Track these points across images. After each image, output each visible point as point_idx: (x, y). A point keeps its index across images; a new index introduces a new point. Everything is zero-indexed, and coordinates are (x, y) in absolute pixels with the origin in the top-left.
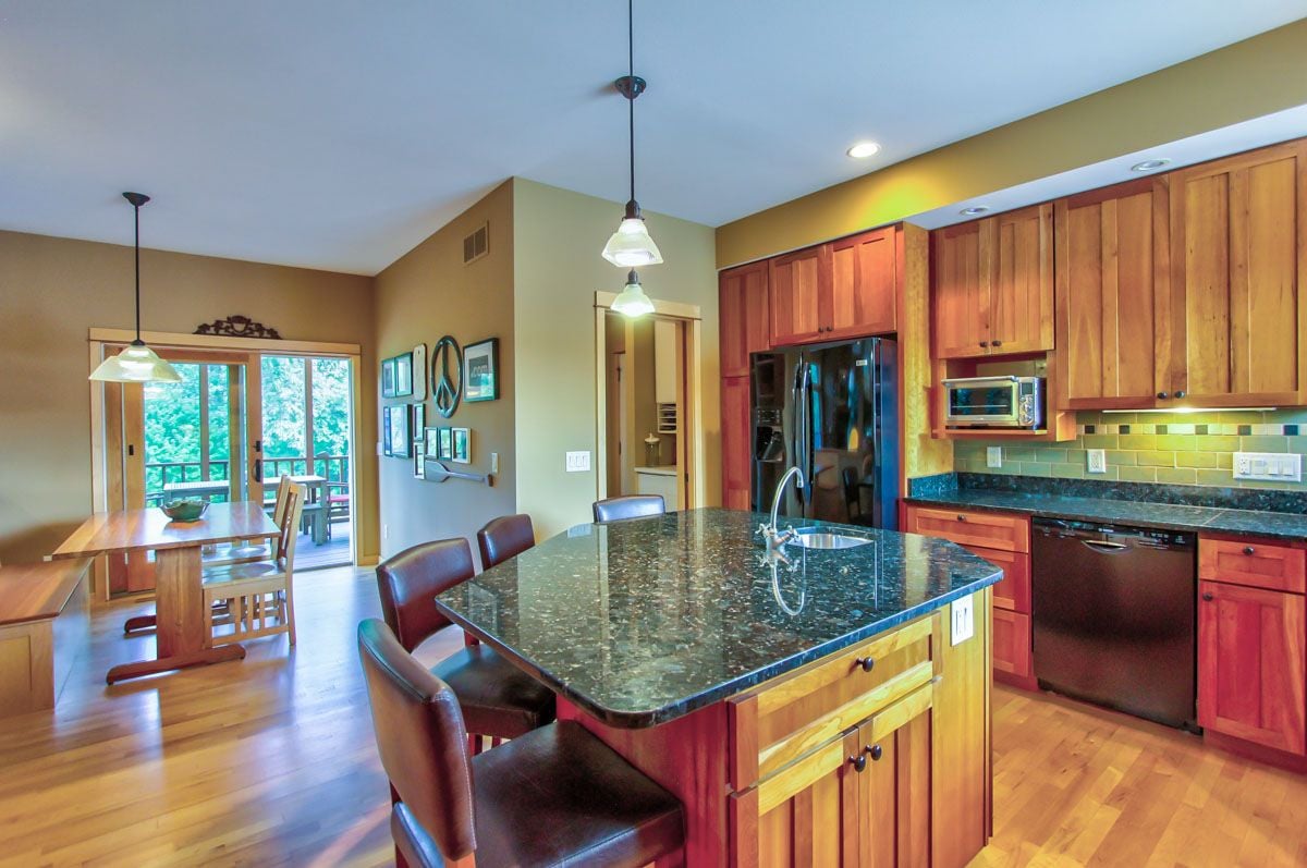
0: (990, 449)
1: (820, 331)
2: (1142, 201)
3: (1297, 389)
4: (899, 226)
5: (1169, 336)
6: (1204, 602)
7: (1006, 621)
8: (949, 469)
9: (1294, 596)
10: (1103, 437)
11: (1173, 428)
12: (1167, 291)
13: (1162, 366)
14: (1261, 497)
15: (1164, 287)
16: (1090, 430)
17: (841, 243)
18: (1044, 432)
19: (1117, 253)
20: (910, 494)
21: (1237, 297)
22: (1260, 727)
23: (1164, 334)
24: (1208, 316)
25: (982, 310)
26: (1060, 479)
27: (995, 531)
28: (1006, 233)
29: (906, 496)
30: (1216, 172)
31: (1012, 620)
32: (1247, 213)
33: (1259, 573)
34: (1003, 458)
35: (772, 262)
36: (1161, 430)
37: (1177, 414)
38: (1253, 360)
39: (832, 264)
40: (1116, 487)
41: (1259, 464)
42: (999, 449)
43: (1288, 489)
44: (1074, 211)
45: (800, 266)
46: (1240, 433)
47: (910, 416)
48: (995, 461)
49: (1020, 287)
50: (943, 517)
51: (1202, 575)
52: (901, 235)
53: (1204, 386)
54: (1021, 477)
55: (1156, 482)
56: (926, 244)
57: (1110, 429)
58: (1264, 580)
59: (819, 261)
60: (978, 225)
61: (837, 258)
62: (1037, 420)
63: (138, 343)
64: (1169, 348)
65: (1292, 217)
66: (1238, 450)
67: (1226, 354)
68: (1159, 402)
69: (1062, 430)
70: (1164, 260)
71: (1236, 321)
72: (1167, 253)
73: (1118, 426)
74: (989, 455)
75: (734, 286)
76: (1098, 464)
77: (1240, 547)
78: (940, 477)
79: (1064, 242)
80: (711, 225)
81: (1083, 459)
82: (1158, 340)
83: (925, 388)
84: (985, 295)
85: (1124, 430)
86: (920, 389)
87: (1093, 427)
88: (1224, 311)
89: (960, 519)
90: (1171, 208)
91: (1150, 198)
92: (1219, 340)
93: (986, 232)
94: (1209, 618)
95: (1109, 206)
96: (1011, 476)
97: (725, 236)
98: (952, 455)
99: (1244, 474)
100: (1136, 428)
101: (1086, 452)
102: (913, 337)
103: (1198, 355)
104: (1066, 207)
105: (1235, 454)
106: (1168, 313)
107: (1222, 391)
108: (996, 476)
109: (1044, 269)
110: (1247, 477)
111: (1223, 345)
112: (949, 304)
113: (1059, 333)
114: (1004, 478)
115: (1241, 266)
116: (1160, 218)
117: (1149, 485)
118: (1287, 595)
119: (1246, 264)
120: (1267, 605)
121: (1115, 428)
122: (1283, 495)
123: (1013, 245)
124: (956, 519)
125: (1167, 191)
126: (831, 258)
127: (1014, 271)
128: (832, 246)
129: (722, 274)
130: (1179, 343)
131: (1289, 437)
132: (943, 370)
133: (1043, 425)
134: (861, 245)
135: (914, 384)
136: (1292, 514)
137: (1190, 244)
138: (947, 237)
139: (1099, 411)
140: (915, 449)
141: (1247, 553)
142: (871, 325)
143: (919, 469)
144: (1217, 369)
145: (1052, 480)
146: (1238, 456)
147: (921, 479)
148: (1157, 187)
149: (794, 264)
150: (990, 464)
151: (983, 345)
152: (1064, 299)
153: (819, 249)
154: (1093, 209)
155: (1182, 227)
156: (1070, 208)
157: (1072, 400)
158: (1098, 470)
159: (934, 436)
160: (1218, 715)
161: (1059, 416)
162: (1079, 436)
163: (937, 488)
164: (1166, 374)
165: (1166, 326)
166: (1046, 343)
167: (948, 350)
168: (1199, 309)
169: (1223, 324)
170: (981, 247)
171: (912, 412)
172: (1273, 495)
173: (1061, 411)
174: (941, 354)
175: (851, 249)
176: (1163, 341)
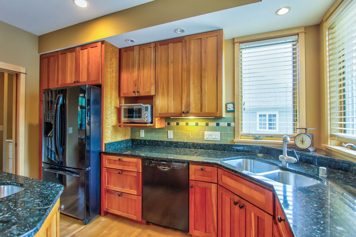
0: (141, 130)
1: (75, 82)
2: (179, 45)
3: (217, 111)
4: (103, 42)
5: (186, 92)
6: (191, 188)
7: (134, 199)
8: (128, 137)
9: (214, 184)
10: (172, 126)
11: (189, 123)
12: (186, 76)
13: (184, 102)
14: (211, 146)
15: (185, 75)
16: (169, 124)
17: (84, 47)
18: (152, 125)
19: (173, 62)
20: (105, 150)
21: (203, 80)
22: (206, 232)
23: (185, 91)
24: (196, 86)
25: (134, 79)
26: (160, 141)
27: (131, 164)
28: (142, 52)
29: (104, 151)
30: (198, 38)
31: (136, 199)
32: (206, 52)
33: (205, 176)
34: (145, 134)
35: (59, 52)
36: (187, 124)
37: (189, 119)
38: (207, 101)
39: (80, 55)
40: (175, 143)
41: (210, 135)
42: (144, 130)
43: (217, 143)
44: (161, 46)
45: (69, 55)
46: (206, 125)
47: (107, 118)
48: (142, 135)
49: (146, 71)
50: (115, 159)
51: (190, 178)
52: (103, 46)
53: (195, 109)
54: (150, 140)
55: (186, 141)
56: (118, 53)
57: (174, 124)
58: (206, 179)
59: (76, 53)
60: (134, 48)
61: (82, 53)
62: (150, 120)
64: (186, 96)
65: (216, 55)
66: (206, 131)
67: (200, 99)
68: (183, 115)
69: (158, 125)
70: (185, 66)
71: (203, 87)
72: (186, 64)
73: (176, 123)
74: (141, 133)
75: (46, 61)
76: (171, 135)
77: (200, 167)
78: (122, 141)
79: (158, 57)
80: (37, 35)
81: (167, 134)
82: (183, 93)
83: (116, 108)
84: (135, 74)
85: (178, 124)
86: (113, 108)
87: (169, 123)
88: (200, 84)
89: (119, 160)
90: (187, 49)
91: (181, 44)
92: (199, 94)
93: (136, 51)
94: (192, 194)
95: (171, 45)
96: (147, 140)
97: (42, 39)
98: (130, 132)
99: (207, 138)
101: (168, 131)
102: (109, 87)
103: (193, 99)
104: (159, 44)
105: (205, 132)
106: (186, 84)
107: (199, 112)
108: (143, 140)
109: (152, 66)
110: (208, 139)
111: (199, 95)
112: (125, 76)
113: (156, 89)
114: (145, 141)
115: (204, 69)
116: (184, 51)
117: (184, 142)
118: (212, 184)
119: (205, 69)
120: (208, 188)
121: (175, 123)
122: (215, 145)
123: (144, 57)
124: (118, 159)
125: (186, 42)
126: (80, 53)
127: (144, 66)
128: (80, 48)
129: (41, 56)
130: (188, 95)
131: (217, 127)
132: (123, 101)
133: (152, 123)
134: (90, 48)
135: (109, 106)
136: (218, 151)
137: (192, 61)
138: (125, 52)
139: (169, 117)
140: (110, 132)
141: (202, 169)
142: (92, 81)
143: (112, 139)
144: (198, 104)
145: (158, 141)
146: (206, 133)
147: (112, 143)
148: (183, 41)
149: (67, 53)
150: (141, 136)
151: (134, 92)
152: (158, 77)
153: (76, 48)
154: (166, 46)
155: (190, 55)
156: (160, 45)
157: (160, 113)
158: (171, 138)
159: (120, 126)
160: (195, 229)
161: (156, 119)
162: (166, 126)
163: (121, 146)
164: (185, 105)
165: (185, 88)
166: (153, 93)
167: (124, 94)
168: (194, 83)
169: (200, 88)
170: (134, 56)
171: (108, 117)
172: (214, 145)
173: (157, 117)
174: (122, 95)
175: (86, 50)
176: (184, 93)
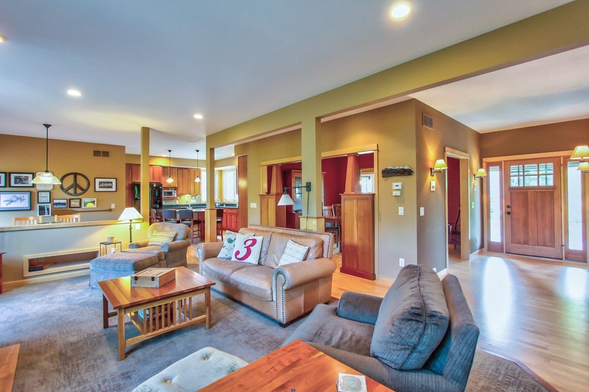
13: (189, 190)
63: (47, 171)
76: (177, 203)
85: (180, 198)
93: (169, 169)
100: (182, 197)
109: (176, 176)
123: (172, 172)
127: (172, 175)
134: (154, 167)
151: (168, 185)
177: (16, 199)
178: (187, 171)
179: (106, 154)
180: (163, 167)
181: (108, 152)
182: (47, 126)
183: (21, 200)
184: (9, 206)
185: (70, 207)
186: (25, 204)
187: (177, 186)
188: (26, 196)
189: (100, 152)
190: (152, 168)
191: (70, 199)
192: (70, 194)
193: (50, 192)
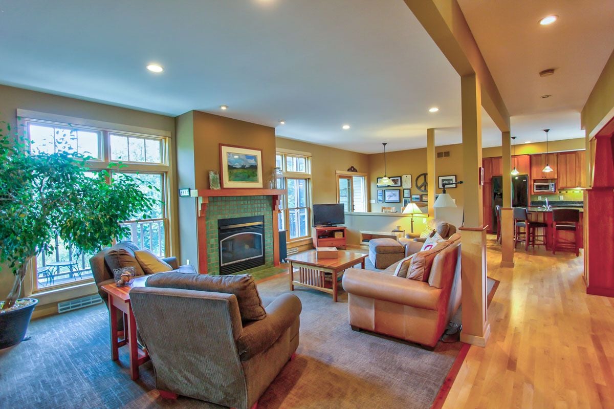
4: (528, 155)
10: (563, 194)
11: (575, 192)
13: (577, 182)
16: (560, 192)
28: (547, 157)
40: (564, 202)
57: (564, 192)
60: (541, 155)
63: (385, 176)
68: (574, 187)
76: (562, 198)
79: (559, 160)
81: (559, 198)
85: (567, 192)
87: (562, 192)
93: (543, 157)
100: (569, 192)
101: (559, 196)
109: (555, 164)
112: (534, 169)
113: (558, 175)
121: (565, 192)
123: (549, 159)
130: (580, 178)
133: (555, 192)
138: (534, 157)
139: (563, 189)
151: (542, 177)
152: (559, 170)
154: (565, 155)
156: (561, 154)
157: (561, 187)
165: (578, 175)
170: (542, 159)
173: (558, 189)
177: (392, 195)
178: (574, 155)
179: (447, 154)
180: (531, 156)
181: (449, 152)
182: (385, 144)
183: (395, 195)
184: (390, 199)
185: (422, 201)
186: (396, 198)
187: (556, 177)
188: (397, 193)
189: (442, 153)
190: (516, 159)
191: (422, 195)
192: (422, 191)
193: (410, 190)
